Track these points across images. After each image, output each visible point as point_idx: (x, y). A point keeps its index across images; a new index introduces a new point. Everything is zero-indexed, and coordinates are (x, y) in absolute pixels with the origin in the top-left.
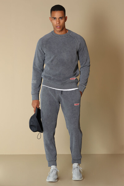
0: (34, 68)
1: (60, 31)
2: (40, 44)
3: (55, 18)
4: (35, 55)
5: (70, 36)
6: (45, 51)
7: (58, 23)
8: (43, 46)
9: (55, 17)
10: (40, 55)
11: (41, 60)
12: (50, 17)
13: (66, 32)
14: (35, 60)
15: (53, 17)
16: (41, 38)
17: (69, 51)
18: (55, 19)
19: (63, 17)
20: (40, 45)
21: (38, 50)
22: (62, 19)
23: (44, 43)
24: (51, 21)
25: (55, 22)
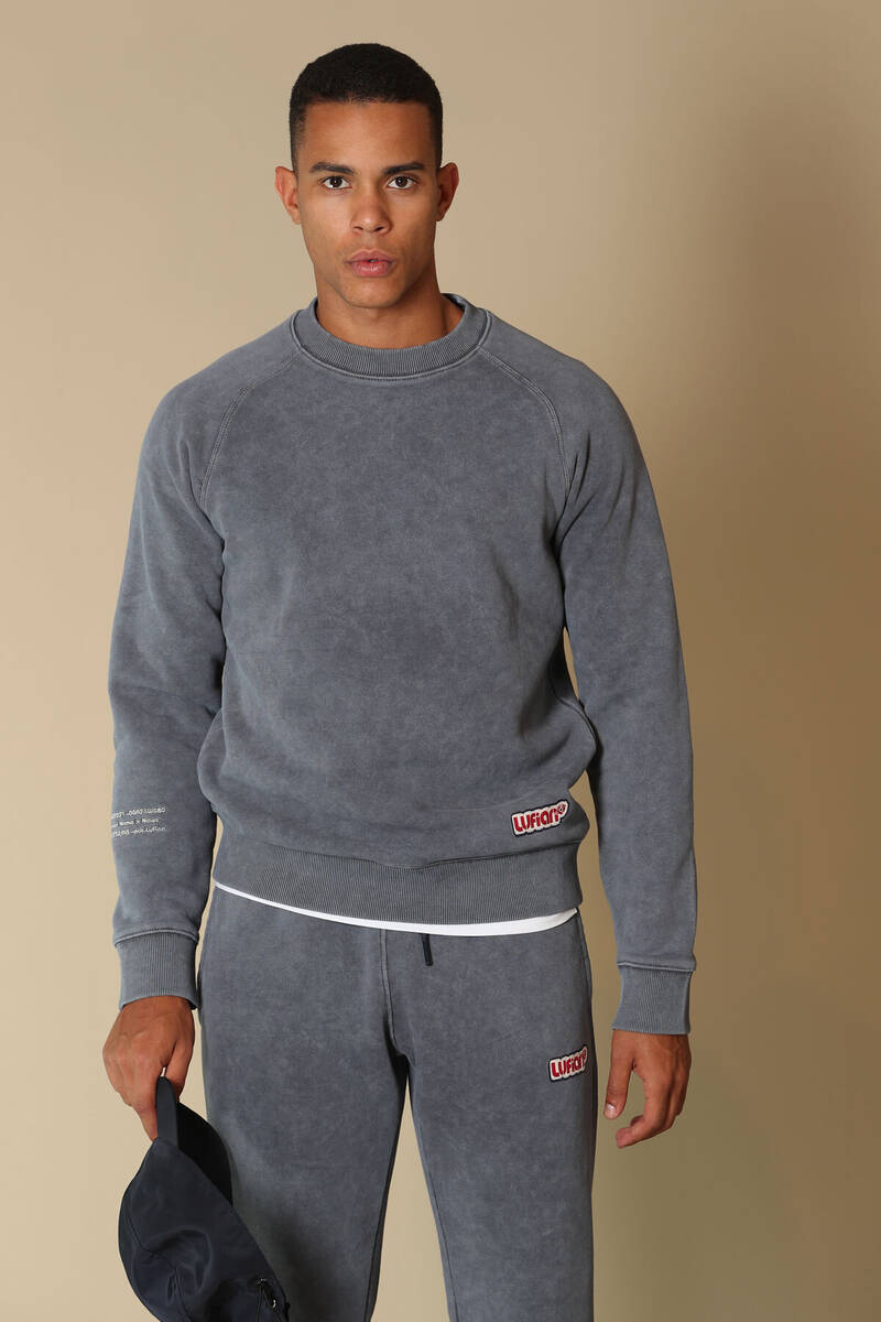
0: (118, 691)
1: (382, 309)
2: (171, 447)
3: (339, 176)
4: (134, 557)
5: (480, 363)
6: (218, 506)
7: (368, 221)
8: (202, 464)
9: (343, 161)
10: (172, 556)
11: (192, 604)
12: (280, 169)
13: (445, 329)
14: (127, 609)
15: (319, 167)
16: (185, 387)
17: (470, 521)
18: (336, 182)
19: (418, 166)
20: (173, 456)
21: (157, 509)
22: (414, 190)
23: (210, 428)
24: (292, 204)
25: (336, 213)
